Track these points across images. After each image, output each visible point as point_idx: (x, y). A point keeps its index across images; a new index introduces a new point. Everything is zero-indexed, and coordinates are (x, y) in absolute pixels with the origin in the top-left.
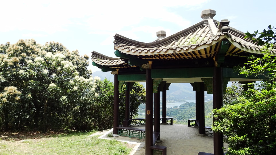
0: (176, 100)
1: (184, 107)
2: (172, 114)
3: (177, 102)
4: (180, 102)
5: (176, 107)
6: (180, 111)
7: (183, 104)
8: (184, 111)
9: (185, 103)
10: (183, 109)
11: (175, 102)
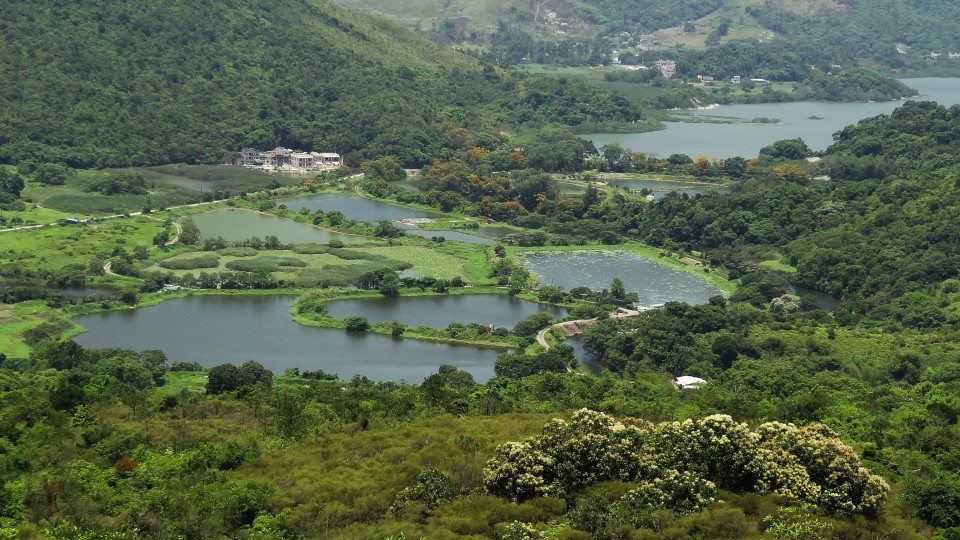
0: (793, 77)
1: (875, 150)
2: (742, 230)
3: (807, 98)
4: (833, 96)
5: (792, 151)
6: (829, 205)
7: (868, 126)
8: (874, 199)
9: (899, 114)
10: (870, 173)
11: (779, 99)
